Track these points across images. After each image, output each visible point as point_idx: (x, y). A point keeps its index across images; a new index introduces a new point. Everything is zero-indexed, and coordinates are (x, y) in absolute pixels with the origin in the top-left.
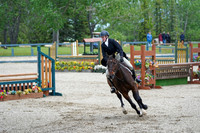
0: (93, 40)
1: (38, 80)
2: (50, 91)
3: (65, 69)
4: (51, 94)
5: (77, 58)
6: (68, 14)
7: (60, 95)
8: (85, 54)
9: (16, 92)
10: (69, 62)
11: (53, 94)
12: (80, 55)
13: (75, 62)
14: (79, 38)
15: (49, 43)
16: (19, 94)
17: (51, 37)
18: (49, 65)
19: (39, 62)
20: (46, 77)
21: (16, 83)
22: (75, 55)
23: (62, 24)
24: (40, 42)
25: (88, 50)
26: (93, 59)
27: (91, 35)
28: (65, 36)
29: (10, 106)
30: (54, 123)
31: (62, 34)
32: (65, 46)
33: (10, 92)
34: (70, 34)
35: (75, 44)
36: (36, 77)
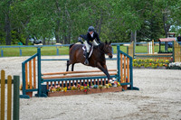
0: (168, 39)
1: (117, 76)
2: (128, 86)
3: (141, 66)
4: (129, 89)
5: (153, 56)
6: (145, 16)
7: (137, 89)
8: (160, 52)
9: (98, 87)
10: (145, 60)
11: (131, 88)
12: (156, 53)
13: (151, 60)
14: (155, 38)
15: (127, 42)
16: (101, 88)
17: (129, 37)
18: (127, 62)
19: (118, 59)
20: (125, 73)
21: (98, 78)
22: (151, 53)
23: (139, 25)
24: (120, 41)
25: (163, 48)
26: (168, 57)
27: (166, 35)
28: (142, 36)
29: (92, 99)
30: (132, 115)
31: (139, 34)
32: (141, 45)
33: (92, 86)
34: (146, 34)
35: (151, 43)
36: (116, 73)
